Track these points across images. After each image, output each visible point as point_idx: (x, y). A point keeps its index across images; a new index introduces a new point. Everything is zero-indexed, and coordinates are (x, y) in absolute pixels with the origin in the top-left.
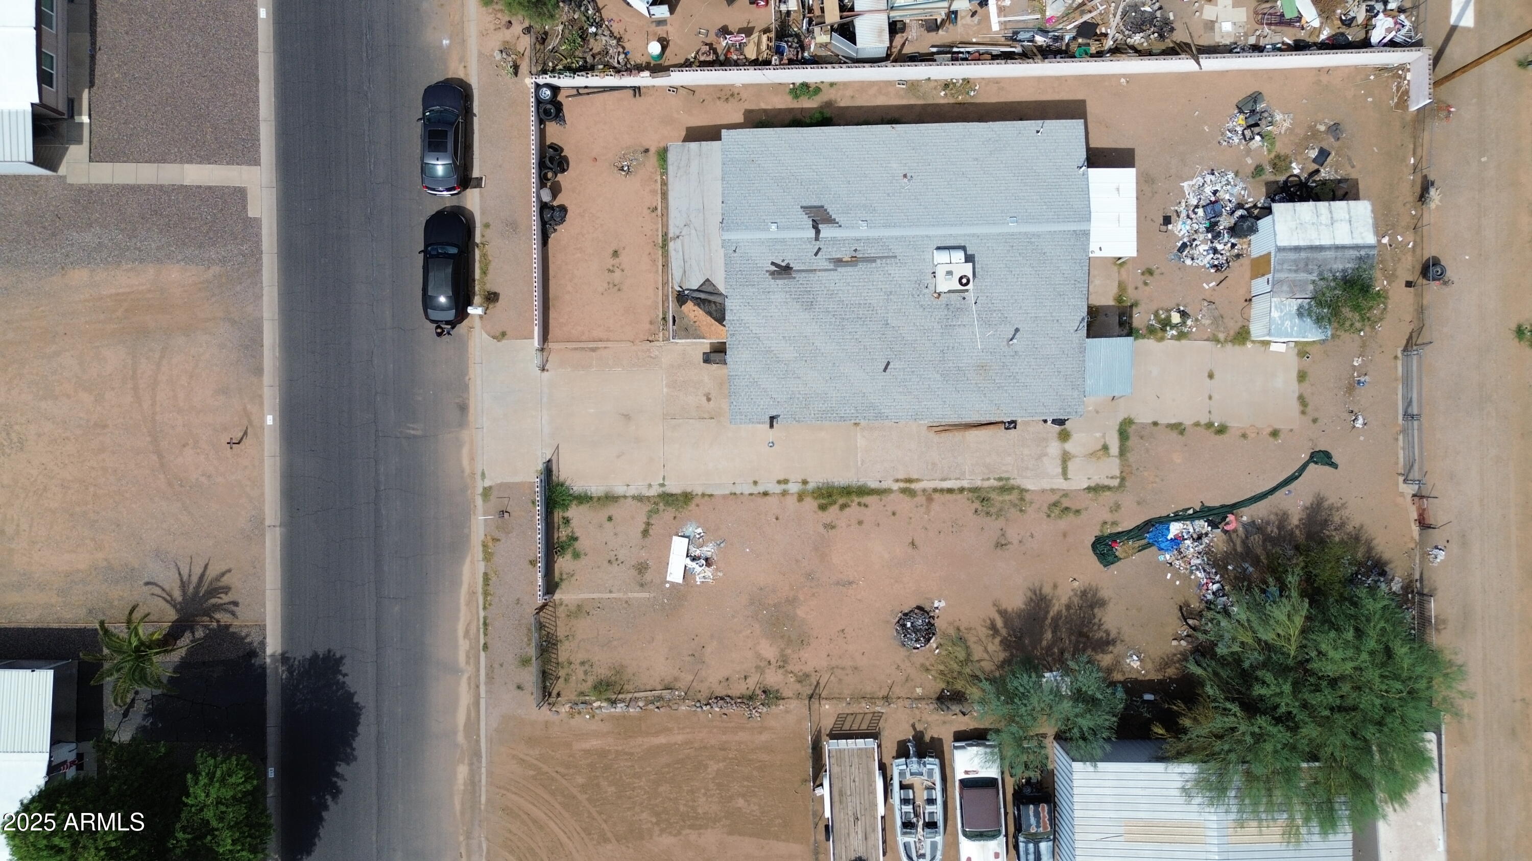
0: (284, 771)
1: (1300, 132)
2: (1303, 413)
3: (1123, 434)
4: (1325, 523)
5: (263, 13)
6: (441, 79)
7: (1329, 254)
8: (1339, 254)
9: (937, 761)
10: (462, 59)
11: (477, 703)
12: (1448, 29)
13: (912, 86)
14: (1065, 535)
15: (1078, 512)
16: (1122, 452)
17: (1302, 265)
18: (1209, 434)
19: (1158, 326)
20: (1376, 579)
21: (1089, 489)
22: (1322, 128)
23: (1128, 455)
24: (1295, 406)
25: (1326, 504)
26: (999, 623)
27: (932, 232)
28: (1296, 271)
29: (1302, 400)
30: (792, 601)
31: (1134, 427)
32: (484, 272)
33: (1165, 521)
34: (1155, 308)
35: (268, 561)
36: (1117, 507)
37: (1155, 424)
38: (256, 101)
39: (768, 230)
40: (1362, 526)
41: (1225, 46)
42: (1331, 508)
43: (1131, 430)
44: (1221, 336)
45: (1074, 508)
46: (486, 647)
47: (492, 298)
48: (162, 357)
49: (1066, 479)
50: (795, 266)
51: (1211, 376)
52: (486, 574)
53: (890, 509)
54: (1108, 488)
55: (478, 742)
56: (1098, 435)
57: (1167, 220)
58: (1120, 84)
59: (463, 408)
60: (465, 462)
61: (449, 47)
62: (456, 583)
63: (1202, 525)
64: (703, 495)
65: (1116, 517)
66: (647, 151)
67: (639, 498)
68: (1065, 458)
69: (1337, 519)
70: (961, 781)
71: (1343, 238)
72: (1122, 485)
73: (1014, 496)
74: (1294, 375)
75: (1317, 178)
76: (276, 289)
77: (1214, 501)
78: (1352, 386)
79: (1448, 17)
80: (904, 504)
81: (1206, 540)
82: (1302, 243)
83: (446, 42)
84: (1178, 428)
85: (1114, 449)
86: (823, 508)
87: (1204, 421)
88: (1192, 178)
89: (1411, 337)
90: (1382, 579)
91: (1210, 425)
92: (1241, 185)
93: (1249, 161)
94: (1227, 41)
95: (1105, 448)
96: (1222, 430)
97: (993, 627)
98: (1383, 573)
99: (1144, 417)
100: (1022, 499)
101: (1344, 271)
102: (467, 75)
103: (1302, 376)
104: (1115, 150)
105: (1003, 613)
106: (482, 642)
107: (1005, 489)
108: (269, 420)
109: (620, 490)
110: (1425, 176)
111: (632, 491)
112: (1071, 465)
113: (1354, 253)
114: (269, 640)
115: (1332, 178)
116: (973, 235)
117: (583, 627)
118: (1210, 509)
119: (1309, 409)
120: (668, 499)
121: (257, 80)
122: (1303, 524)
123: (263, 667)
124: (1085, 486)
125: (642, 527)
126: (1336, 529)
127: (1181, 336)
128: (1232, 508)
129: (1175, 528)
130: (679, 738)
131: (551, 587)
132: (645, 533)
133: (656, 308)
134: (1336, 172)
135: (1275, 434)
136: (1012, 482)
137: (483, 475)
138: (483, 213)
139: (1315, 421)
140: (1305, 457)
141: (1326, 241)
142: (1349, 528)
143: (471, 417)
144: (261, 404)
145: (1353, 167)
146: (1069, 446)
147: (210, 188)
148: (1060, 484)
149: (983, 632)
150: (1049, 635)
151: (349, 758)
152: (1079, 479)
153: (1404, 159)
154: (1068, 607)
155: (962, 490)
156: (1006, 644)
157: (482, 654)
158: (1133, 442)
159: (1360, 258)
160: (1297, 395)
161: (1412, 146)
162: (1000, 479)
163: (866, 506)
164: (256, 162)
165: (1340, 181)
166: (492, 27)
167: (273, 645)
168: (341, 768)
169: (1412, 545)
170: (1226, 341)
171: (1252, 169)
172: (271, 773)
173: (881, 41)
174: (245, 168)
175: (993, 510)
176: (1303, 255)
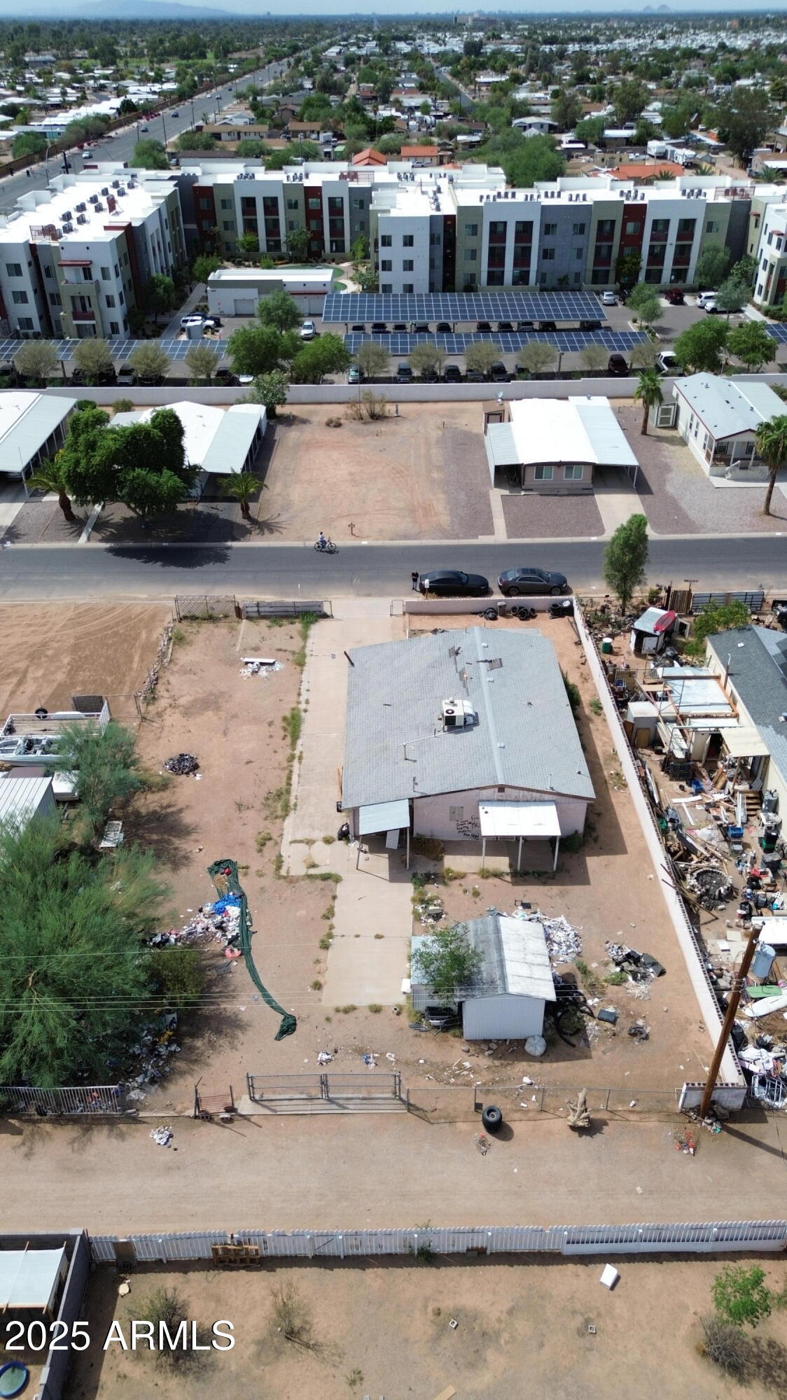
1: (633, 1005)
3: (326, 877)
7: (495, 957)
8: (495, 964)
10: (586, 593)
13: (614, 756)
14: (242, 844)
16: (310, 877)
17: (483, 938)
18: (322, 936)
19: (426, 899)
21: (281, 856)
22: (640, 1023)
23: (308, 881)
24: (343, 1004)
25: (239, 1033)
26: (171, 809)
28: (476, 934)
29: (349, 1010)
31: (333, 884)
33: (243, 906)
34: (443, 897)
35: (285, 543)
36: (260, 874)
37: (334, 898)
39: (482, 641)
41: (705, 948)
42: (234, 1037)
43: (330, 882)
45: (265, 849)
49: (291, 843)
50: (458, 657)
53: (279, 748)
54: (279, 867)
56: (328, 862)
57: (526, 907)
58: (647, 874)
64: (302, 671)
65: (252, 875)
68: (310, 842)
72: (280, 877)
74: (378, 1001)
76: (438, 544)
77: (254, 941)
78: (362, 1052)
80: (282, 757)
82: (504, 936)
83: (594, 587)
84: (329, 914)
85: (312, 871)
86: (285, 719)
89: (419, 1109)
90: (146, 1080)
92: (568, 958)
93: (594, 965)
94: (710, 949)
95: (314, 866)
96: (325, 946)
97: (169, 806)
100: (276, 817)
102: (574, 593)
103: (376, 1010)
105: (180, 811)
107: (286, 808)
111: (308, 645)
112: (303, 846)
114: (240, 543)
115: (588, 1032)
117: (223, 629)
118: (248, 938)
119: (341, 1015)
120: (302, 657)
121: (555, 538)
122: (221, 1013)
123: (225, 542)
124: (282, 854)
126: (210, 1041)
127: (417, 917)
128: (246, 953)
129: (234, 911)
131: (251, 618)
134: (595, 1036)
136: (292, 812)
139: (328, 1019)
140: (291, 1011)
141: (507, 954)
144: (372, 540)
145: (604, 1053)
146: (320, 845)
147: (492, 526)
149: (167, 801)
151: (163, 566)
152: (286, 850)
154: (176, 849)
155: (289, 784)
156: (154, 813)
158: (320, 884)
159: (493, 982)
160: (356, 1004)
162: (295, 805)
163: (284, 739)
164: (509, 537)
165: (586, 1040)
167: (237, 544)
168: (159, 563)
172: (166, 544)
174: (505, 535)
175: (270, 802)
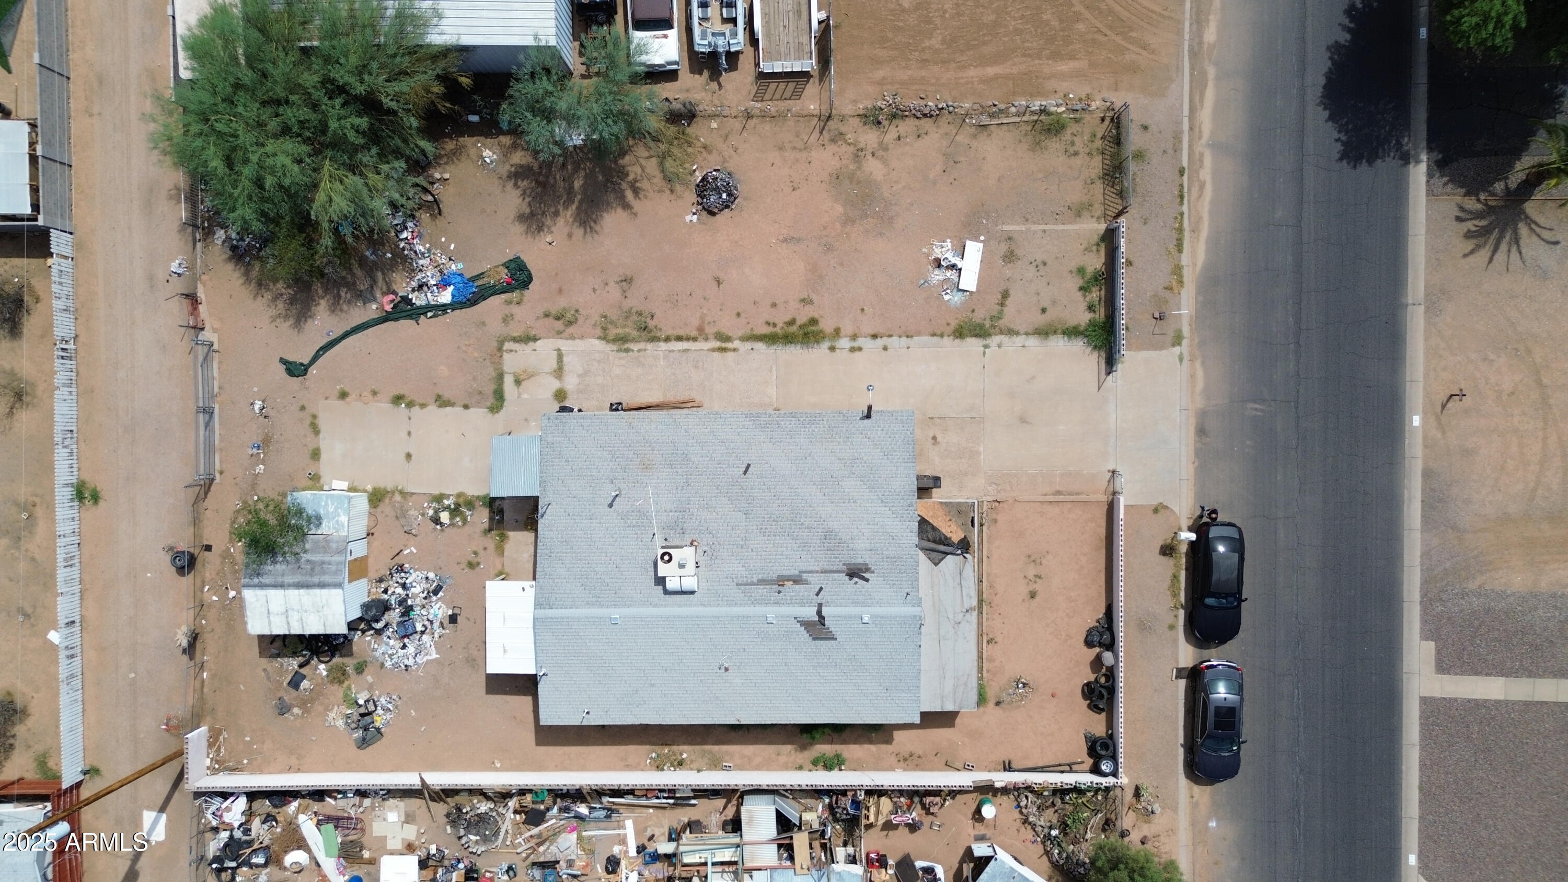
0: (1409, 35)
1: (318, 708)
2: (314, 417)
3: (499, 396)
4: (292, 301)
5: (1413, 860)
6: (1218, 785)
7: (289, 579)
8: (280, 580)
9: (697, 48)
10: (1195, 806)
11: (1192, 110)
12: (169, 809)
13: (716, 764)
14: (560, 291)
15: (547, 315)
16: (500, 377)
17: (317, 569)
18: (411, 396)
19: (463, 509)
20: (240, 243)
21: (535, 339)
22: (296, 710)
23: (494, 375)
24: (322, 423)
25: (291, 321)
26: (629, 195)
27: (700, 610)
28: (323, 563)
29: (315, 430)
30: (848, 221)
31: (489, 404)
32: (1175, 577)
33: (456, 305)
34: (467, 528)
35: (1423, 266)
36: (506, 320)
37: (466, 407)
38: (1423, 766)
39: (872, 617)
40: (255, 297)
41: (394, 797)
42: (286, 317)
43: (491, 401)
44: (398, 497)
45: (550, 320)
46: (1182, 172)
47: (1168, 550)
48: (1535, 490)
49: (559, 350)
50: (844, 577)
51: (409, 456)
52: (1180, 251)
53: (742, 320)
54: (515, 340)
55: (1192, 68)
56: (525, 396)
57: (453, 619)
58: (500, 761)
59: (1201, 431)
60: (1200, 373)
61: (1209, 818)
62: (1213, 242)
63: (419, 300)
64: (942, 336)
65: (508, 310)
66: (998, 703)
67: (1011, 332)
68: (559, 372)
69: (281, 305)
70: (671, 27)
71: (275, 595)
72: (501, 343)
73: (613, 332)
74: (324, 456)
75: (301, 659)
76: (1406, 563)
77: (406, 325)
78: (265, 443)
79: (169, 821)
80: (727, 324)
81: (414, 284)
82: (317, 591)
83: (1213, 824)
84: (442, 402)
85: (508, 381)
86: (813, 321)
87: (416, 409)
88: (428, 662)
89: (206, 493)
90: (235, 242)
91: (410, 405)
92: (377, 654)
93: (370, 679)
94: (392, 802)
95: (518, 382)
96: (398, 399)
97: (636, 191)
98: (234, 248)
99: (478, 414)
100: (604, 329)
101: (274, 562)
102: (1191, 789)
103: (316, 455)
104: (506, 693)
105: (626, 206)
106: (1185, 178)
107: (622, 340)
108: (1416, 421)
109: (1032, 341)
110: (191, 658)
111: (1019, 340)
112: (554, 365)
113: (265, 580)
114: (1423, 179)
115: (286, 659)
116: (656, 606)
117: (1075, 193)
118: (409, 317)
119: (308, 421)
120: (980, 332)
121: (1421, 789)
122: (314, 301)
123: (1430, 149)
124: (539, 342)
125: (1009, 302)
126: (282, 295)
127: (439, 498)
128: (386, 318)
129: (446, 297)
130: (972, 72)
131: (1110, 238)
132: (1005, 295)
133: (989, 537)
134: (282, 665)
135: (343, 395)
136: (615, 348)
137: (1181, 359)
138: (1175, 641)
139: (303, 408)
140: (313, 371)
141: (293, 593)
142: (268, 296)
143: (1193, 422)
144: (1425, 438)
145: (265, 670)
146: (556, 385)
147: (1476, 673)
148: (565, 345)
149: (646, 186)
150: (578, 184)
152: (545, 348)
153: (213, 676)
154: (556, 214)
155: (667, 339)
156: (624, 174)
157: (1185, 164)
158: (490, 388)
159: (258, 575)
160: (321, 436)
161: (205, 690)
162: (627, 350)
163: (768, 323)
164: (1424, 700)
165: (278, 655)
166: (1162, 838)
167: (1419, 173)
169: (203, 277)
170: (393, 492)
171: (366, 670)
172: (1423, 32)
173: (750, 811)
174: (1438, 695)
175: (635, 318)
176: (316, 580)
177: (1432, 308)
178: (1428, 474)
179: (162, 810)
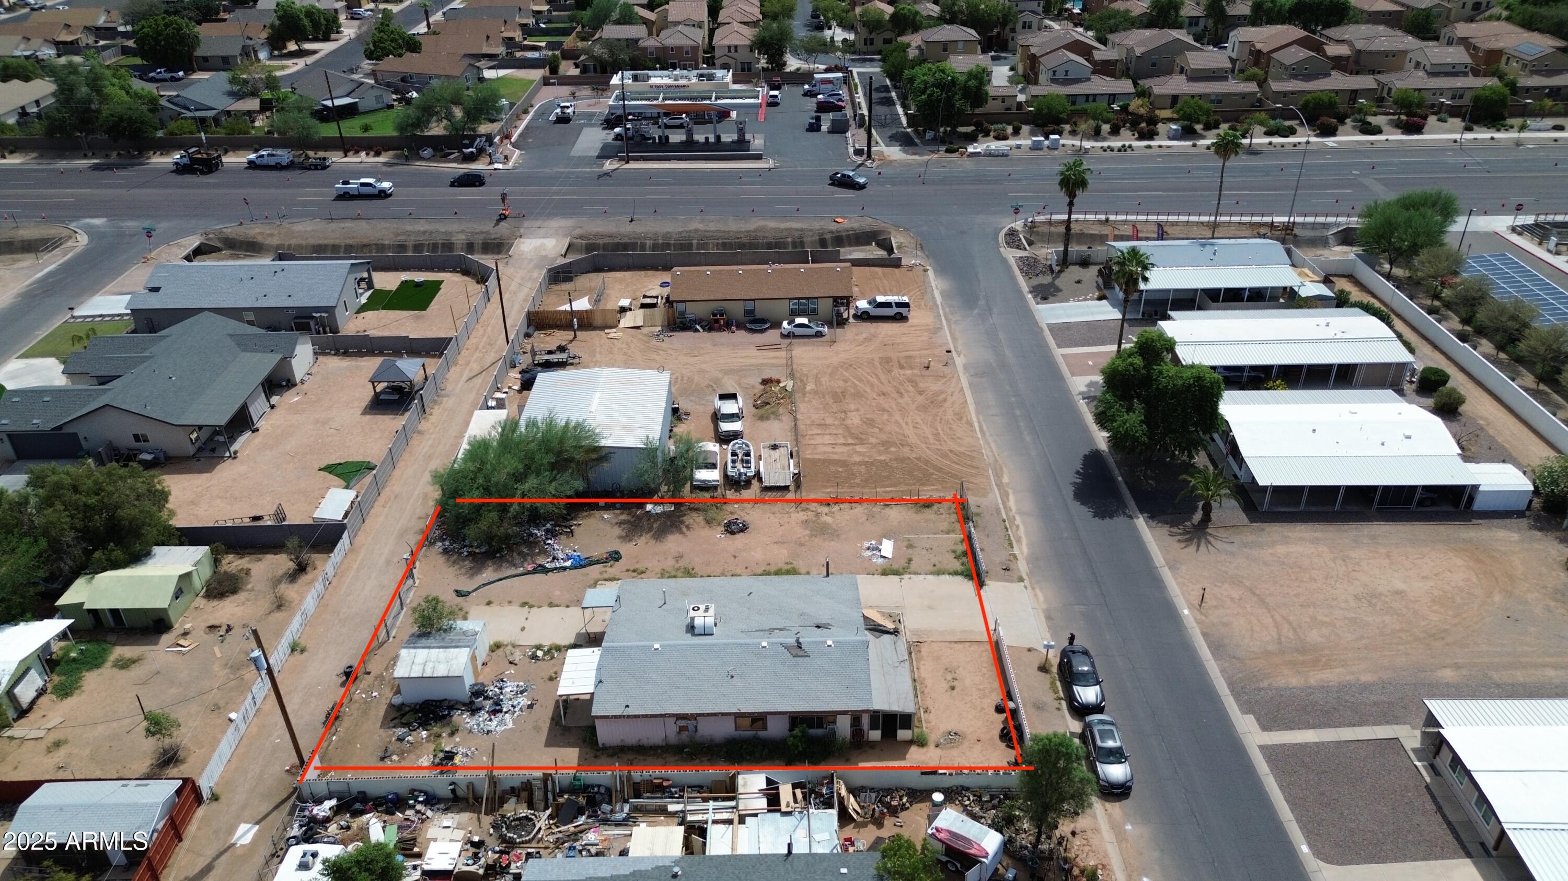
0: (1113, 480)
1: (413, 752)
2: (466, 613)
4: (471, 568)
5: (1305, 849)
9: (729, 473)
11: (1004, 503)
12: (263, 823)
14: (638, 562)
15: (628, 570)
18: (531, 602)
20: (450, 547)
22: (395, 757)
24: (470, 616)
26: (684, 529)
30: (811, 536)
32: (1053, 684)
35: (1158, 552)
36: (601, 573)
37: (568, 606)
40: (449, 567)
42: (466, 574)
44: (510, 647)
45: (629, 572)
46: (1004, 521)
47: (1044, 669)
48: (1279, 639)
50: (813, 627)
51: (523, 628)
52: (1012, 547)
55: (999, 490)
59: (1049, 618)
60: (1040, 594)
61: (1125, 824)
62: (1031, 545)
63: (550, 566)
64: (873, 574)
65: (604, 569)
66: (937, 746)
67: (916, 574)
69: (464, 570)
70: (716, 468)
71: (423, 652)
73: (668, 575)
77: (539, 577)
79: (259, 830)
81: (549, 559)
82: (452, 650)
83: (1129, 827)
84: (551, 605)
87: (535, 608)
88: (505, 729)
91: (531, 607)
92: (468, 725)
94: (449, 815)
96: (524, 604)
97: (688, 528)
98: (445, 549)
99: (574, 609)
101: (429, 638)
102: (1103, 805)
105: (682, 533)
106: (1007, 523)
107: (673, 578)
108: (1186, 612)
109: (930, 577)
111: (922, 577)
114: (1144, 523)
118: (542, 572)
122: (485, 568)
123: (1141, 513)
125: (913, 562)
126: (466, 566)
128: (529, 573)
129: (568, 564)
130: (879, 489)
132: (910, 559)
133: (917, 659)
134: (394, 733)
135: (489, 603)
137: (1026, 587)
138: (1063, 717)
142: (457, 567)
143: (1042, 615)
144: (1195, 619)
147: (1291, 729)
148: (637, 582)
149: (695, 526)
150: (655, 526)
151: (1075, 484)
153: (339, 740)
154: (641, 535)
156: (682, 522)
157: (1005, 517)
165: (395, 725)
167: (1141, 522)
168: (1079, 481)
169: (421, 560)
170: (507, 646)
171: (457, 735)
173: (744, 779)
175: (682, 570)
177: (1172, 567)
178: (1205, 635)
179: (257, 823)
